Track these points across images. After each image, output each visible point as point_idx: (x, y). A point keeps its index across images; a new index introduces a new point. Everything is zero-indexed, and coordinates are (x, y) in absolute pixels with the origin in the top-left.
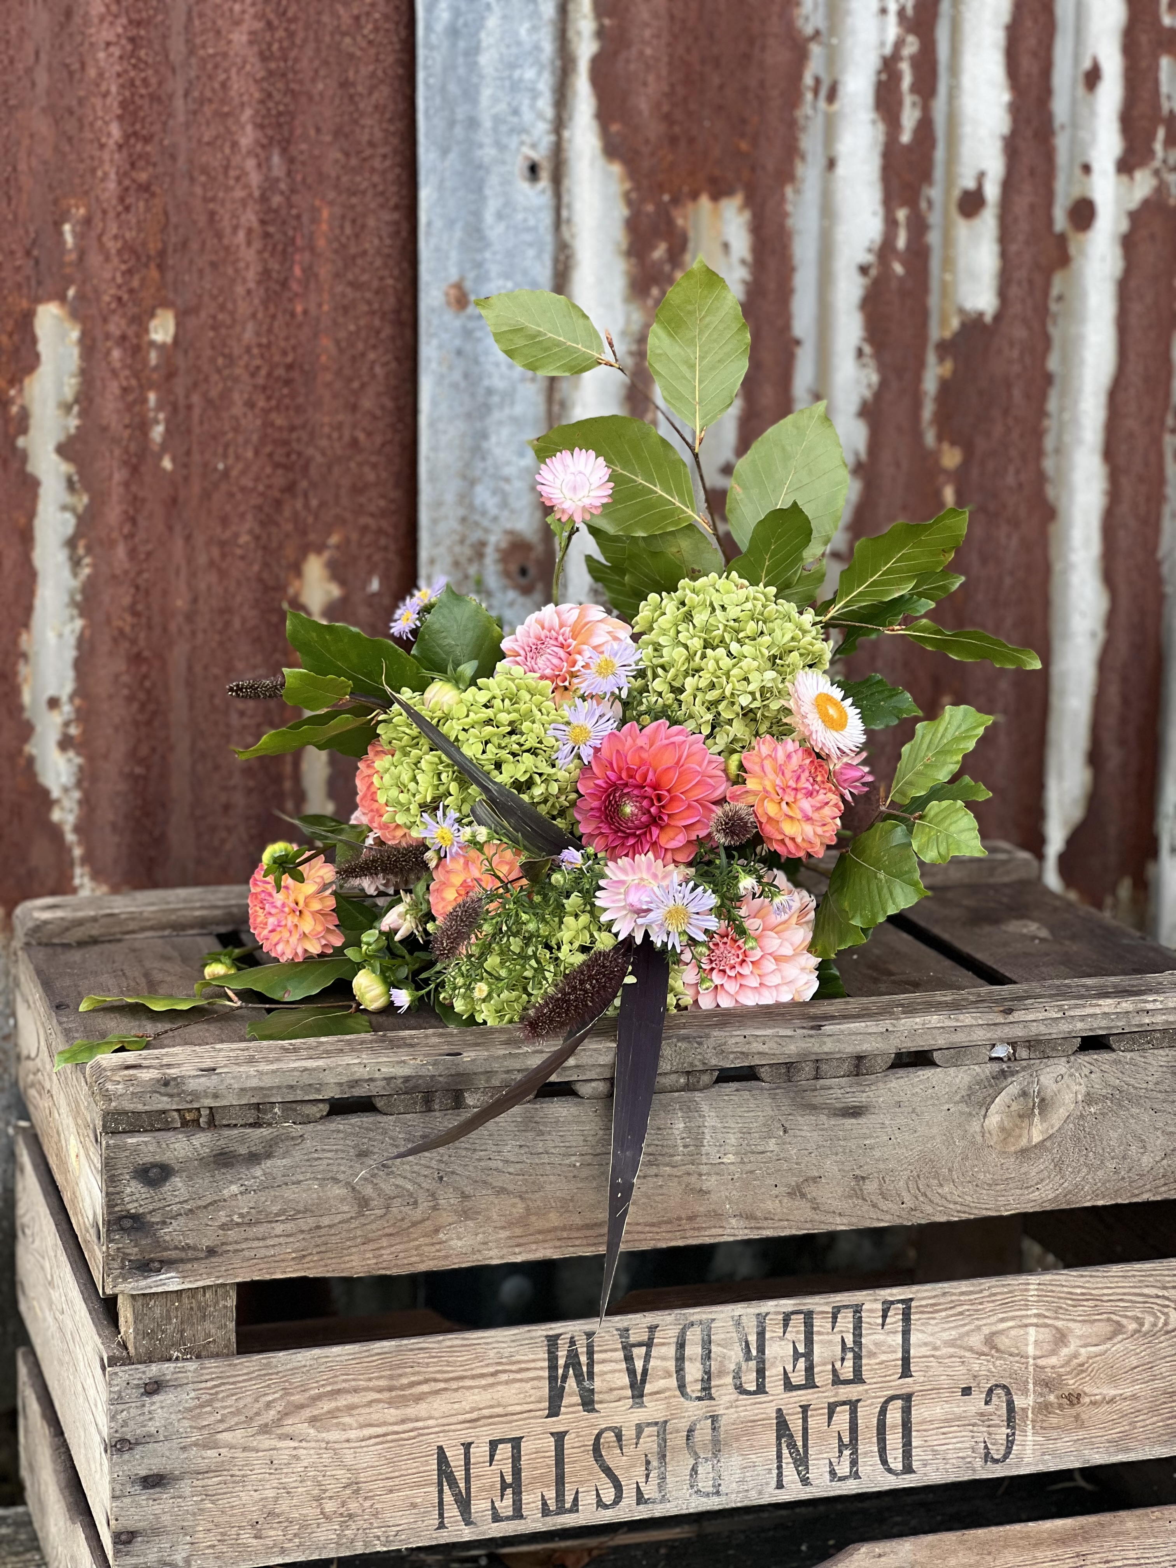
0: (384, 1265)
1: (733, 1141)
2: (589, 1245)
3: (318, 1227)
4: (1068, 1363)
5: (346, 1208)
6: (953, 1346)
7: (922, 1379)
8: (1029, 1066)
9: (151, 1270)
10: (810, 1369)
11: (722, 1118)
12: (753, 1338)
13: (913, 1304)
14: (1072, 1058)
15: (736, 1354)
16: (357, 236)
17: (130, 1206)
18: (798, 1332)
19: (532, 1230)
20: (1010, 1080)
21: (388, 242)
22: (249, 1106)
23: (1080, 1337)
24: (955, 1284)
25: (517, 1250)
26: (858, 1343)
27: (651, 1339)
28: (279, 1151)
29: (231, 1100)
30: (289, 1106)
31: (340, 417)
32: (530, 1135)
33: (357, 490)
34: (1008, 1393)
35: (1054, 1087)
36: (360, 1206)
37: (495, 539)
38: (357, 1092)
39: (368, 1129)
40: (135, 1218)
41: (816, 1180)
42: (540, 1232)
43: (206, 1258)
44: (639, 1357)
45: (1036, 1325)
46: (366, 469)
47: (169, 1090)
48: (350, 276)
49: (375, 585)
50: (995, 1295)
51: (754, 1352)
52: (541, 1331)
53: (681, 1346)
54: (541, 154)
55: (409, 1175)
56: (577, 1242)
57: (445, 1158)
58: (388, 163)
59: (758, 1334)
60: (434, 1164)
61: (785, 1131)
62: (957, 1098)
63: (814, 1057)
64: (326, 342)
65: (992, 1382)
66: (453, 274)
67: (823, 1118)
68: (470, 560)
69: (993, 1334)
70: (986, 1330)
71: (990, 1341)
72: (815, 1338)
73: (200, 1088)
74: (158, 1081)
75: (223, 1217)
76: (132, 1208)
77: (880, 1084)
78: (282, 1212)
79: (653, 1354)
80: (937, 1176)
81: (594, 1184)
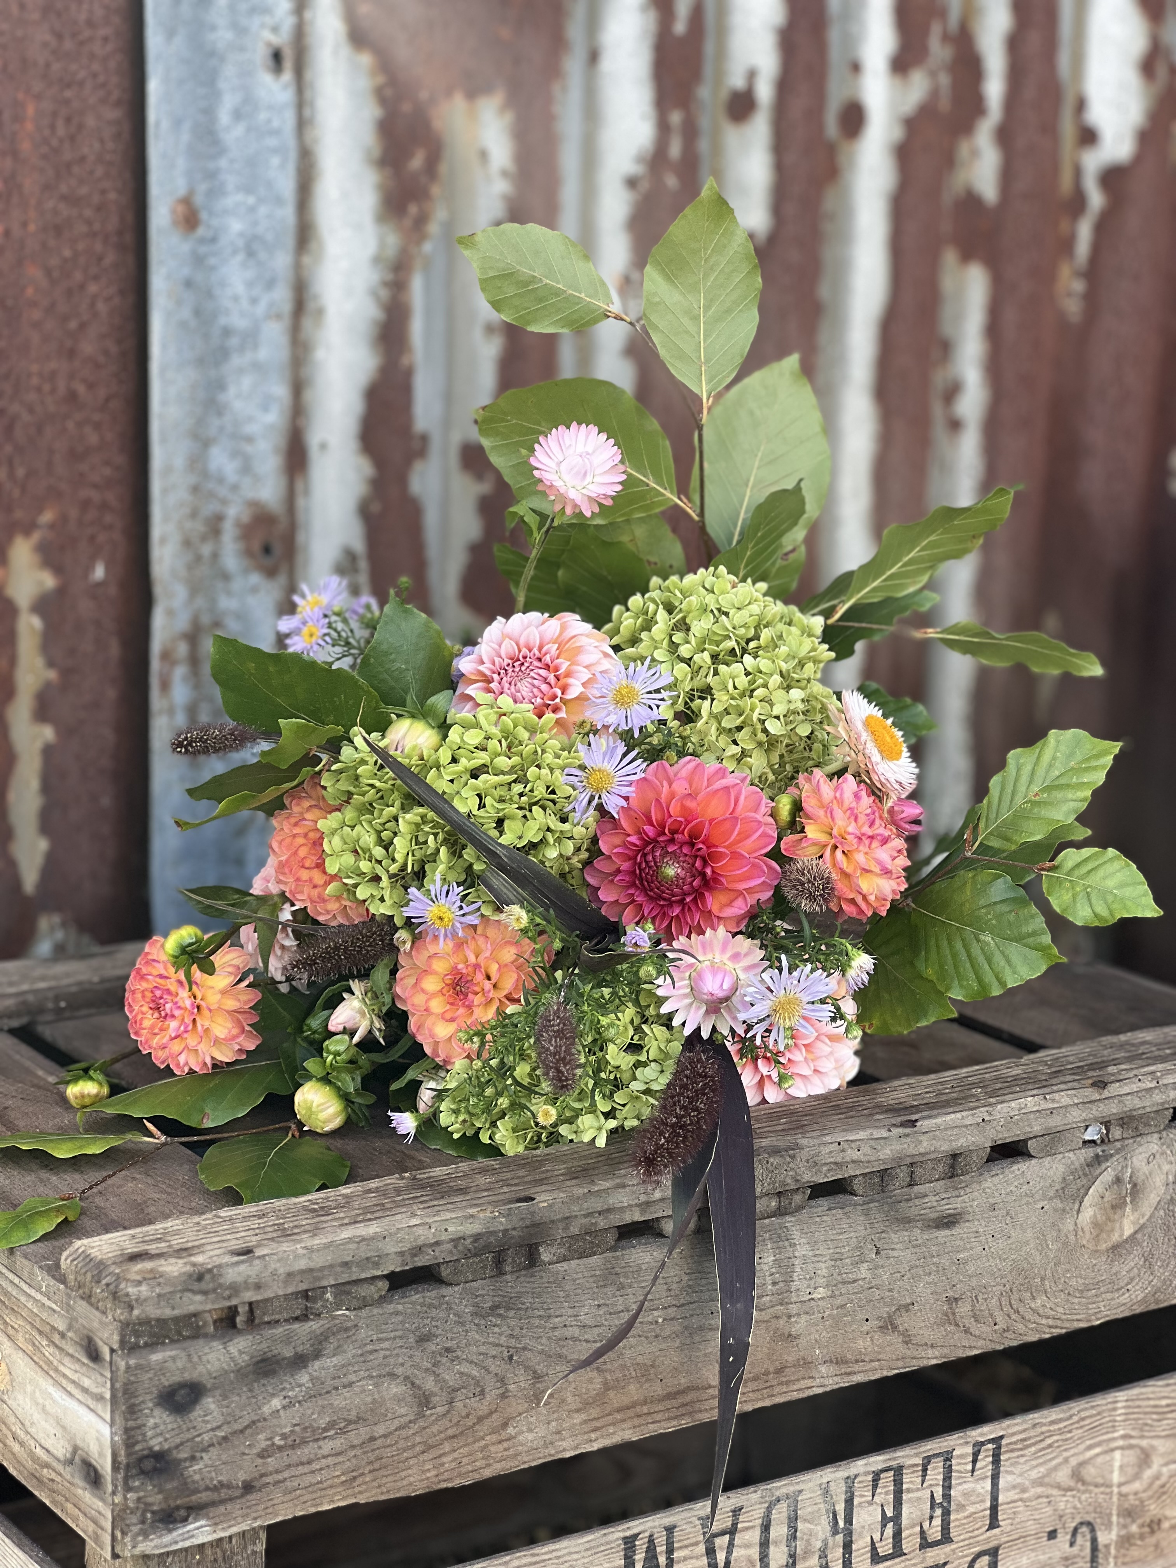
0: (446, 1476)
1: (824, 1272)
2: (670, 1419)
3: (373, 1439)
4: (1151, 1485)
5: (403, 1411)
6: (1041, 1485)
7: (1009, 1528)
8: (1123, 1148)
9: (175, 1521)
10: (897, 1536)
11: (813, 1244)
12: (840, 1508)
13: (1004, 1442)
14: (1164, 1133)
15: (823, 1528)
16: (72, 138)
17: (152, 1443)
18: (887, 1493)
19: (609, 1408)
20: (1104, 1166)
21: (110, 145)
22: (296, 1294)
23: (1162, 1455)
24: (1045, 1412)
25: (593, 1436)
26: (947, 1497)
27: (735, 1524)
28: (330, 1348)
29: (276, 1290)
30: (342, 1289)
31: (53, 365)
32: (610, 1290)
33: (75, 456)
34: (1093, 1530)
35: (1145, 1169)
36: (420, 1405)
37: (235, 512)
38: (422, 1261)
39: (431, 1306)
40: (159, 1457)
41: (907, 1307)
42: (619, 1410)
43: (242, 1496)
44: (721, 1548)
45: (1122, 1448)
46: (88, 430)
47: (203, 1286)
48: (64, 188)
49: (99, 572)
50: (1083, 1419)
51: (841, 1524)
52: (617, 1533)
53: (766, 1528)
54: (282, 38)
55: (474, 1358)
56: (658, 1417)
57: (517, 1331)
58: (109, 47)
59: (846, 1501)
60: (503, 1340)
61: (877, 1253)
62: (1051, 1193)
63: (909, 1161)
64: (34, 272)
65: (1078, 1520)
66: (181, 187)
67: (917, 1232)
68: (204, 539)
69: (1081, 1464)
70: (1074, 1462)
71: (1077, 1475)
72: (905, 1497)
73: (239, 1279)
74: (190, 1276)
75: (262, 1441)
76: (156, 1444)
77: (974, 1185)
78: (331, 1425)
79: (736, 1542)
80: (1029, 1289)
81: (677, 1343)
